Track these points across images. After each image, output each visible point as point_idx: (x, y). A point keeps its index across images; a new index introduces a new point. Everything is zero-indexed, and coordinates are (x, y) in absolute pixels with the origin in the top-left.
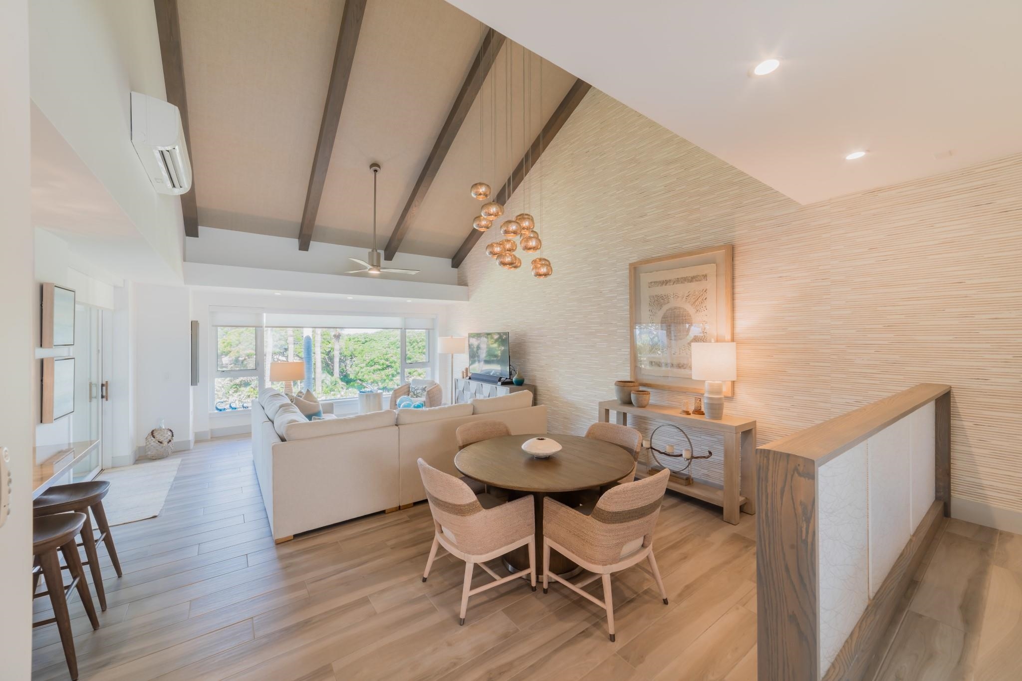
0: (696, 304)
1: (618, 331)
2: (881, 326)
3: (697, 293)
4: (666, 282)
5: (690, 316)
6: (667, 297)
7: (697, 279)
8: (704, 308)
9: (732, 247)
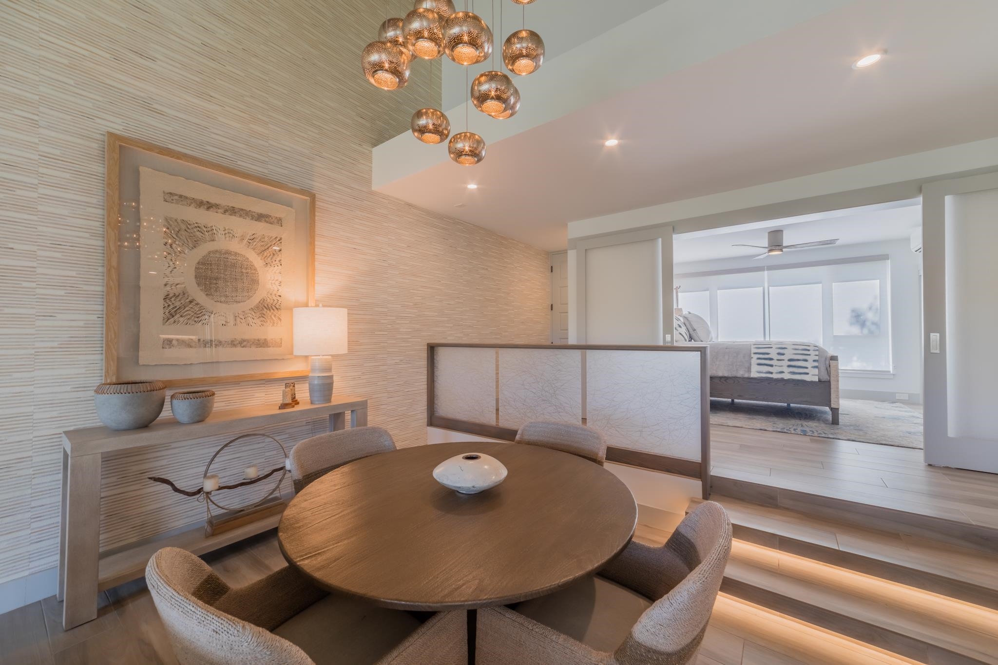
0: (266, 254)
1: (39, 270)
2: (411, 304)
3: (266, 239)
4: (210, 206)
5: (255, 270)
6: (211, 230)
7: (267, 219)
8: (277, 262)
9: (313, 197)
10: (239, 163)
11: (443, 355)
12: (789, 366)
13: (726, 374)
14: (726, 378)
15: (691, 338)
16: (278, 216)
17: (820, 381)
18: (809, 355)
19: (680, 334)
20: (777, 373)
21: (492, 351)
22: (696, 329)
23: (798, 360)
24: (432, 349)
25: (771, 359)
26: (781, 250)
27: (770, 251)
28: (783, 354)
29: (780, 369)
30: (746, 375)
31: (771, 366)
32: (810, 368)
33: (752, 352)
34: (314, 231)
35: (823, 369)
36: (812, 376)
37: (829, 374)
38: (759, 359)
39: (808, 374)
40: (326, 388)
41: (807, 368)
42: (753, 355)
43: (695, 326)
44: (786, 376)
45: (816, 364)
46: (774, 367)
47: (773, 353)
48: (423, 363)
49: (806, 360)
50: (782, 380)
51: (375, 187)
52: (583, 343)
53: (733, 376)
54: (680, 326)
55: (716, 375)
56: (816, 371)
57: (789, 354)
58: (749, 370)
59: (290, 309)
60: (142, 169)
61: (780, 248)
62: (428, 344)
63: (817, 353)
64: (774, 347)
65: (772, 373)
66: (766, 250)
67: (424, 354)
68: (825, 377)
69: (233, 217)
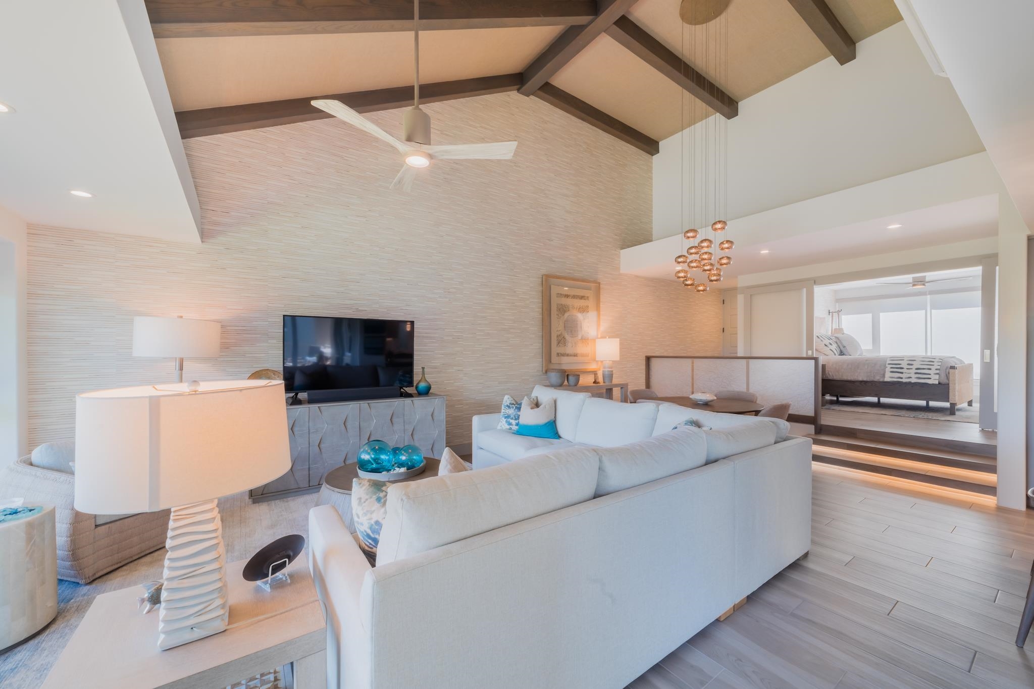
3: (584, 307)
4: (568, 296)
6: (568, 306)
7: (584, 298)
9: (599, 284)
10: (575, 274)
11: (654, 363)
12: (916, 373)
13: (865, 379)
14: (865, 382)
15: (842, 353)
16: (587, 296)
17: (939, 383)
18: (933, 365)
19: (831, 350)
20: (906, 378)
21: (690, 360)
22: (846, 346)
23: (924, 369)
24: (648, 359)
25: (902, 368)
26: (924, 285)
27: (914, 285)
28: (912, 365)
29: (909, 375)
30: (881, 380)
31: (902, 373)
32: (932, 374)
33: (887, 363)
34: (600, 299)
35: (943, 375)
36: (934, 380)
37: (948, 378)
38: (891, 368)
39: (930, 378)
40: (611, 376)
41: (930, 374)
42: (887, 365)
43: (845, 344)
44: (913, 380)
45: (938, 372)
46: (904, 374)
47: (904, 364)
48: (644, 367)
49: (930, 369)
50: (910, 383)
51: (621, 272)
52: (748, 355)
53: (871, 380)
54: (831, 344)
55: (857, 380)
56: (937, 377)
57: (916, 365)
58: (884, 376)
59: (594, 340)
60: (552, 286)
61: (923, 283)
62: (646, 356)
63: (940, 364)
64: (906, 359)
65: (902, 378)
66: (911, 285)
67: (644, 362)
68: (944, 381)
69: (574, 300)
